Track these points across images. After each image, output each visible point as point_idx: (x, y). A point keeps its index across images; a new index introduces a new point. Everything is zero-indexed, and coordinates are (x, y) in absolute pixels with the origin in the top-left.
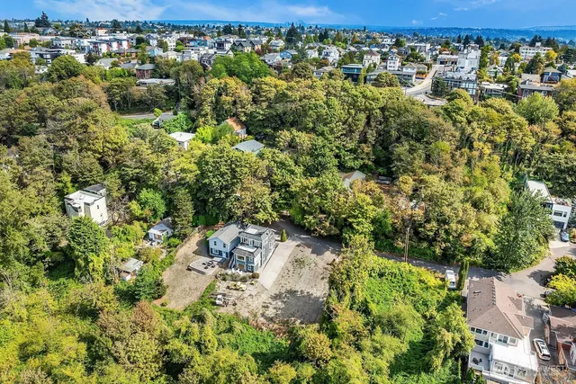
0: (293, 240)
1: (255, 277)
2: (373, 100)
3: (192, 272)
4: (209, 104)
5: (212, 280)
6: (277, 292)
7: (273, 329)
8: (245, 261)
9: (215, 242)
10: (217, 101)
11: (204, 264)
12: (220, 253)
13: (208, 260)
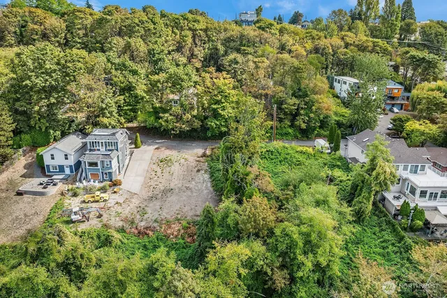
0: (150, 145)
1: (116, 184)
2: (194, 21)
3: (25, 196)
4: (13, 35)
5: (58, 198)
6: (150, 194)
7: (162, 230)
8: (99, 167)
9: (52, 155)
10: (21, 33)
11: (41, 184)
12: (61, 169)
13: (46, 180)
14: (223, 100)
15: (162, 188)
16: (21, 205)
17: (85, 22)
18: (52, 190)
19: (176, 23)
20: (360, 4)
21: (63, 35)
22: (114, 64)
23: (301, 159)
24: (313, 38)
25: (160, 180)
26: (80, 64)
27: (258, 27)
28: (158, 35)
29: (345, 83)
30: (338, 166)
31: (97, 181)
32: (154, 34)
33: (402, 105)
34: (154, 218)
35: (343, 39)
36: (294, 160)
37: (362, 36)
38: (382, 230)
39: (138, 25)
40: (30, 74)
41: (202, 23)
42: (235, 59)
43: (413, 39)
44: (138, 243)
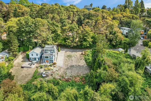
0: (63, 51)
1: (54, 64)
2: (73, 9)
3: (24, 68)
4: (12, 13)
5: (36, 69)
6: (66, 67)
7: (74, 79)
8: (49, 58)
9: (32, 54)
10: (15, 13)
11: (29, 64)
12: (35, 59)
13: (30, 63)
14: (88, 35)
15: (70, 65)
16: (24, 71)
17: (36, 9)
18: (33, 66)
19: (67, 9)
20: (126, 3)
21: (29, 13)
22: (50, 23)
23: (115, 55)
24: (113, 14)
25: (69, 62)
26: (40, 23)
27: (94, 11)
28: (62, 13)
29: (125, 29)
30: (128, 57)
31: (48, 63)
32: (61, 13)
33: (144, 37)
34: (70, 75)
35: (122, 14)
36: (113, 56)
37: (128, 14)
38: (147, 79)
39: (55, 10)
40: (24, 27)
41: (75, 9)
42: (88, 21)
43: (144, 14)
44: (66, 84)
